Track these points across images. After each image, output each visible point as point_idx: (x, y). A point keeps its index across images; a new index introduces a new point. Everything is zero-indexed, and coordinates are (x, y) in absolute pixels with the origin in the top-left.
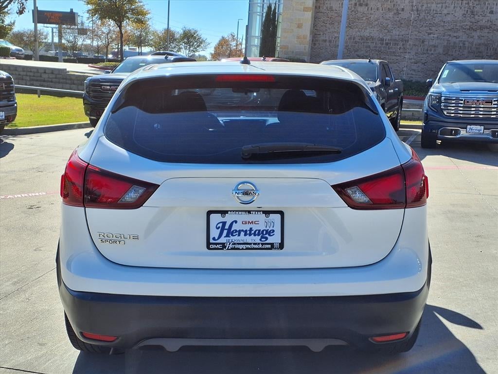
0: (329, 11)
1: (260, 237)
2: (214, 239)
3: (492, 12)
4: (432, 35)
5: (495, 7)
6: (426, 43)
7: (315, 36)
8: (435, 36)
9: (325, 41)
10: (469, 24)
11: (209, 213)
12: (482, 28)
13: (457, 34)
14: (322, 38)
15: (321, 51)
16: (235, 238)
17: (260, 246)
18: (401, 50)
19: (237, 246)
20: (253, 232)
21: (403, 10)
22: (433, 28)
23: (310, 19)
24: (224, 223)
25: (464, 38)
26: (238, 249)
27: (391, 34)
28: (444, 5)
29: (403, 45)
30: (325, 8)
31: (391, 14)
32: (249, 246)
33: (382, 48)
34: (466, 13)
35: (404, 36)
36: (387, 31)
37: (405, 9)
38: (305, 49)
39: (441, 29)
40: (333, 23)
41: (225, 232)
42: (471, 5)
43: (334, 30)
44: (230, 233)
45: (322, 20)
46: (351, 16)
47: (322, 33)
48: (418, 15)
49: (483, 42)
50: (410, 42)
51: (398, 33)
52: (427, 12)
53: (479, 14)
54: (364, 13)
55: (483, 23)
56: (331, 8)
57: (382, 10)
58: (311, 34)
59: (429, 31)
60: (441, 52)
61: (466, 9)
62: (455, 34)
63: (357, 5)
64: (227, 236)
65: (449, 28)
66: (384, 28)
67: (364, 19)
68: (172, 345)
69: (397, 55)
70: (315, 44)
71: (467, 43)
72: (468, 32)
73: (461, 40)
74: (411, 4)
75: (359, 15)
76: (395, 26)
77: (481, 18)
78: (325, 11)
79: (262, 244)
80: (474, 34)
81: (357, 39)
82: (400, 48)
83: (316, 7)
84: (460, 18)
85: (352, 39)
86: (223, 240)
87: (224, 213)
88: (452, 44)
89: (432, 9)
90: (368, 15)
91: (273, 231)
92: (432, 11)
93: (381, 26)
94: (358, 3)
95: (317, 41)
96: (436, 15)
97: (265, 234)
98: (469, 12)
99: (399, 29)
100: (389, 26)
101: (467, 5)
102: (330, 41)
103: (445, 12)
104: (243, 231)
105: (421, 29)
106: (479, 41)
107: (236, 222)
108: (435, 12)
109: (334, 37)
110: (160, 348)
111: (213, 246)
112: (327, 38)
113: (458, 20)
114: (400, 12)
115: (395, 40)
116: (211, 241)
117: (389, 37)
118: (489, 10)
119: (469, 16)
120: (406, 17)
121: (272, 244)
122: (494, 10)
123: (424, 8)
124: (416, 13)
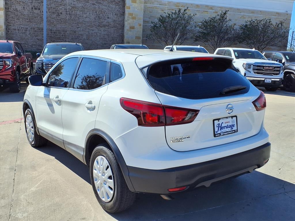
0: (15, 11)
1: (230, 128)
2: (216, 132)
3: (108, 18)
4: (79, 29)
5: (109, 15)
6: (77, 33)
7: (8, 26)
8: (81, 29)
9: (15, 29)
10: (98, 23)
11: (214, 120)
12: (104, 26)
13: (93, 28)
14: (12, 28)
15: (13, 36)
16: (223, 130)
17: (231, 132)
18: (63, 37)
19: (224, 134)
20: (228, 126)
21: (61, 13)
22: (80, 25)
23: (4, 15)
24: (219, 124)
25: (96, 31)
26: (225, 135)
27: (56, 27)
28: (84, 12)
29: (64, 33)
30: (12, 9)
31: (55, 16)
32: (228, 133)
33: (52, 35)
34: (95, 17)
35: (64, 28)
36: (53, 25)
37: (63, 13)
38: (2, 34)
39: (84, 25)
40: (19, 19)
41: (220, 128)
42: (98, 13)
43: (20, 23)
44: (221, 128)
45: (11, 16)
46: (30, 15)
47: (12, 25)
48: (70, 17)
49: (106, 33)
50: (67, 32)
51: (60, 27)
52: (75, 15)
53: (102, 18)
54: (38, 14)
55: (104, 23)
56: (16, 9)
57: (49, 13)
58: (5, 25)
59: (77, 26)
60: (86, 38)
61: (96, 15)
62: (92, 29)
63: (33, 9)
64: (221, 130)
65: (88, 25)
66: (52, 24)
67: (39, 17)
68: (207, 184)
69: (61, 39)
70: (8, 31)
71: (98, 33)
72: (98, 27)
73: (95, 32)
74: (65, 10)
75: (35, 15)
76: (58, 23)
77: (103, 20)
78: (13, 11)
79: (232, 131)
80: (101, 29)
81: (36, 29)
82: (62, 35)
83: (6, 8)
84: (93, 20)
85: (33, 29)
86: (219, 132)
87: (218, 119)
88: (91, 34)
89: (78, 14)
90: (41, 15)
91: (234, 125)
92: (78, 15)
93: (49, 22)
94: (34, 8)
95: (10, 29)
96: (80, 17)
97: (232, 126)
98: (97, 17)
99: (60, 24)
100: (54, 23)
101: (95, 13)
102: (18, 30)
103: (85, 16)
104: (225, 126)
105: (73, 25)
106: (104, 33)
107: (223, 123)
108: (79, 16)
109: (21, 27)
110: (204, 187)
111: (217, 135)
112: (16, 28)
113: (92, 21)
114: (60, 15)
115: (59, 31)
116: (216, 133)
117: (55, 29)
118: (107, 17)
119: (97, 19)
120: (64, 17)
121: (234, 130)
122: (109, 16)
123: (73, 13)
124: (69, 15)
